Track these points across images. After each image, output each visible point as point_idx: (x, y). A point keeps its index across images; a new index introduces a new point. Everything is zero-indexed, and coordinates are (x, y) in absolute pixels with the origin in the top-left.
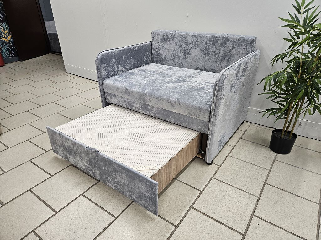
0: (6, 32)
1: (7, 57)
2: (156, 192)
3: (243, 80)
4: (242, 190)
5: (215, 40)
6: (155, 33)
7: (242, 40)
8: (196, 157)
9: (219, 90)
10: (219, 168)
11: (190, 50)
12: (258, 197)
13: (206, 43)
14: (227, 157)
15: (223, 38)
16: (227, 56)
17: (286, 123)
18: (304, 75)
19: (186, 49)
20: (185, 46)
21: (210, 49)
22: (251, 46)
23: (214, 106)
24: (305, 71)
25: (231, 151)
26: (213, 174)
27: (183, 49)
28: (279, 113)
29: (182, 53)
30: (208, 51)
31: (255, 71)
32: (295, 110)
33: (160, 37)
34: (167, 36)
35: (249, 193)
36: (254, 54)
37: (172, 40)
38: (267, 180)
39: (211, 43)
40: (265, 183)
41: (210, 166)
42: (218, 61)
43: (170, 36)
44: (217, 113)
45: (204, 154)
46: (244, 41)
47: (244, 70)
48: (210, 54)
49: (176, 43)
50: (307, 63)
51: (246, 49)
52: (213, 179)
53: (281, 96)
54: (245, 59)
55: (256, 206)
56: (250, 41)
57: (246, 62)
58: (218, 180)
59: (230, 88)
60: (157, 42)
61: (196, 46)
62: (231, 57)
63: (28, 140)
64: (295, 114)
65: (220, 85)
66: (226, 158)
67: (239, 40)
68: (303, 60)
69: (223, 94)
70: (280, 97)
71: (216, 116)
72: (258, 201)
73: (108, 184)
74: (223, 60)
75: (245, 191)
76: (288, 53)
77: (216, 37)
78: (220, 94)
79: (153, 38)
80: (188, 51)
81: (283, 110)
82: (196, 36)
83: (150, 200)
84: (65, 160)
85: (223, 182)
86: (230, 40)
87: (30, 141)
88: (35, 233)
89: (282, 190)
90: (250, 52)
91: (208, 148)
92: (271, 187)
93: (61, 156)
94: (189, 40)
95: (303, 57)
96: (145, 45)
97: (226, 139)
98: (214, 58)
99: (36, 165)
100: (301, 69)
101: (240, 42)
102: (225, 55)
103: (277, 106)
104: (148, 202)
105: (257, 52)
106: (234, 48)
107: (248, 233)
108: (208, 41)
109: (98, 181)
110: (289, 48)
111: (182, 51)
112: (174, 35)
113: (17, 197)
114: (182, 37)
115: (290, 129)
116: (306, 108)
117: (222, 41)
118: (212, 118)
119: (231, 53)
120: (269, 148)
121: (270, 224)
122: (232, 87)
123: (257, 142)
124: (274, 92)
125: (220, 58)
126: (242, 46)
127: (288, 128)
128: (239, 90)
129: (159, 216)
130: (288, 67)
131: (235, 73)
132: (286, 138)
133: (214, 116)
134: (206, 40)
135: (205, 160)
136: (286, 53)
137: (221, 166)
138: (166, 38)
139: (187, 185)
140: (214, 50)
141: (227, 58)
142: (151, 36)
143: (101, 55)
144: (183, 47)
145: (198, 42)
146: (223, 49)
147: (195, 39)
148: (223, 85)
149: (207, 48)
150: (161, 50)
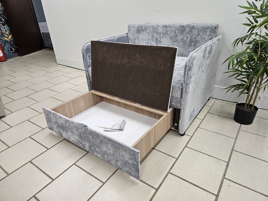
0: (7, 33)
1: (8, 53)
2: (138, 160)
3: (208, 61)
4: (213, 157)
5: (182, 29)
6: (130, 26)
7: (206, 27)
8: (170, 129)
9: (189, 70)
10: (191, 138)
11: (161, 38)
12: (227, 162)
13: (175, 32)
14: (197, 128)
15: (189, 26)
16: (193, 42)
17: (248, 97)
18: (263, 55)
19: (157, 38)
20: (156, 35)
21: (178, 37)
22: (215, 32)
23: (185, 84)
24: (264, 50)
25: (201, 123)
26: (185, 144)
27: (155, 38)
28: (241, 88)
29: (154, 42)
30: (177, 39)
31: (218, 54)
32: (256, 86)
33: (135, 29)
34: (141, 28)
35: (218, 159)
36: (217, 38)
37: (146, 31)
38: (233, 147)
39: (179, 32)
40: (233, 150)
41: (183, 136)
42: (186, 47)
43: (143, 27)
44: (188, 90)
45: (178, 126)
46: (208, 28)
47: (210, 53)
48: (179, 41)
49: (149, 33)
50: (266, 44)
51: (210, 35)
52: (186, 148)
53: (243, 73)
54: (210, 43)
55: (226, 170)
56: (214, 28)
57: (211, 45)
58: (191, 149)
59: (198, 67)
60: (133, 33)
61: (166, 35)
62: (197, 43)
63: (28, 120)
64: (256, 89)
65: (190, 65)
66: (196, 130)
67: (203, 28)
68: (262, 41)
69: (193, 73)
70: (242, 75)
71: (187, 92)
72: (227, 166)
73: (96, 154)
74: (190, 46)
75: (215, 158)
76: (247, 36)
77: (184, 26)
78: (190, 73)
79: (129, 30)
80: (160, 39)
81: (245, 86)
82: (166, 27)
83: (133, 167)
84: (59, 135)
85: (196, 150)
86: (195, 28)
87: (29, 121)
88: (35, 198)
89: (248, 155)
90: (214, 37)
91: (181, 120)
92: (239, 153)
93: (55, 132)
94: (160, 30)
95: (261, 39)
96: (123, 37)
97: (196, 113)
98: (182, 44)
99: (35, 140)
100: (259, 49)
101: (204, 29)
102: (191, 41)
103: (239, 82)
104: (131, 169)
105: (220, 37)
106: (199, 34)
107: (221, 193)
108: (176, 30)
109: (88, 152)
110: (248, 32)
111: (154, 40)
112: (147, 26)
113: (20, 168)
114: (154, 27)
115: (251, 103)
116: (266, 83)
117: (189, 29)
118: (184, 94)
119: (196, 39)
120: (233, 120)
121: (239, 186)
122: (200, 67)
123: (223, 115)
124: (237, 70)
125: (187, 44)
126: (206, 32)
127: (249, 102)
128: (205, 70)
129: (141, 180)
130: (248, 48)
131: (202, 55)
132: (248, 110)
133: (186, 93)
134: (174, 29)
135: (178, 131)
136: (245, 36)
137: (192, 136)
138: (140, 30)
139: (164, 153)
140: (182, 37)
141: (194, 44)
142: (127, 29)
143: (86, 46)
144: (155, 36)
145: (168, 31)
146: (189, 36)
147: (165, 29)
148: (192, 65)
149: (176, 36)
150: (136, 40)
